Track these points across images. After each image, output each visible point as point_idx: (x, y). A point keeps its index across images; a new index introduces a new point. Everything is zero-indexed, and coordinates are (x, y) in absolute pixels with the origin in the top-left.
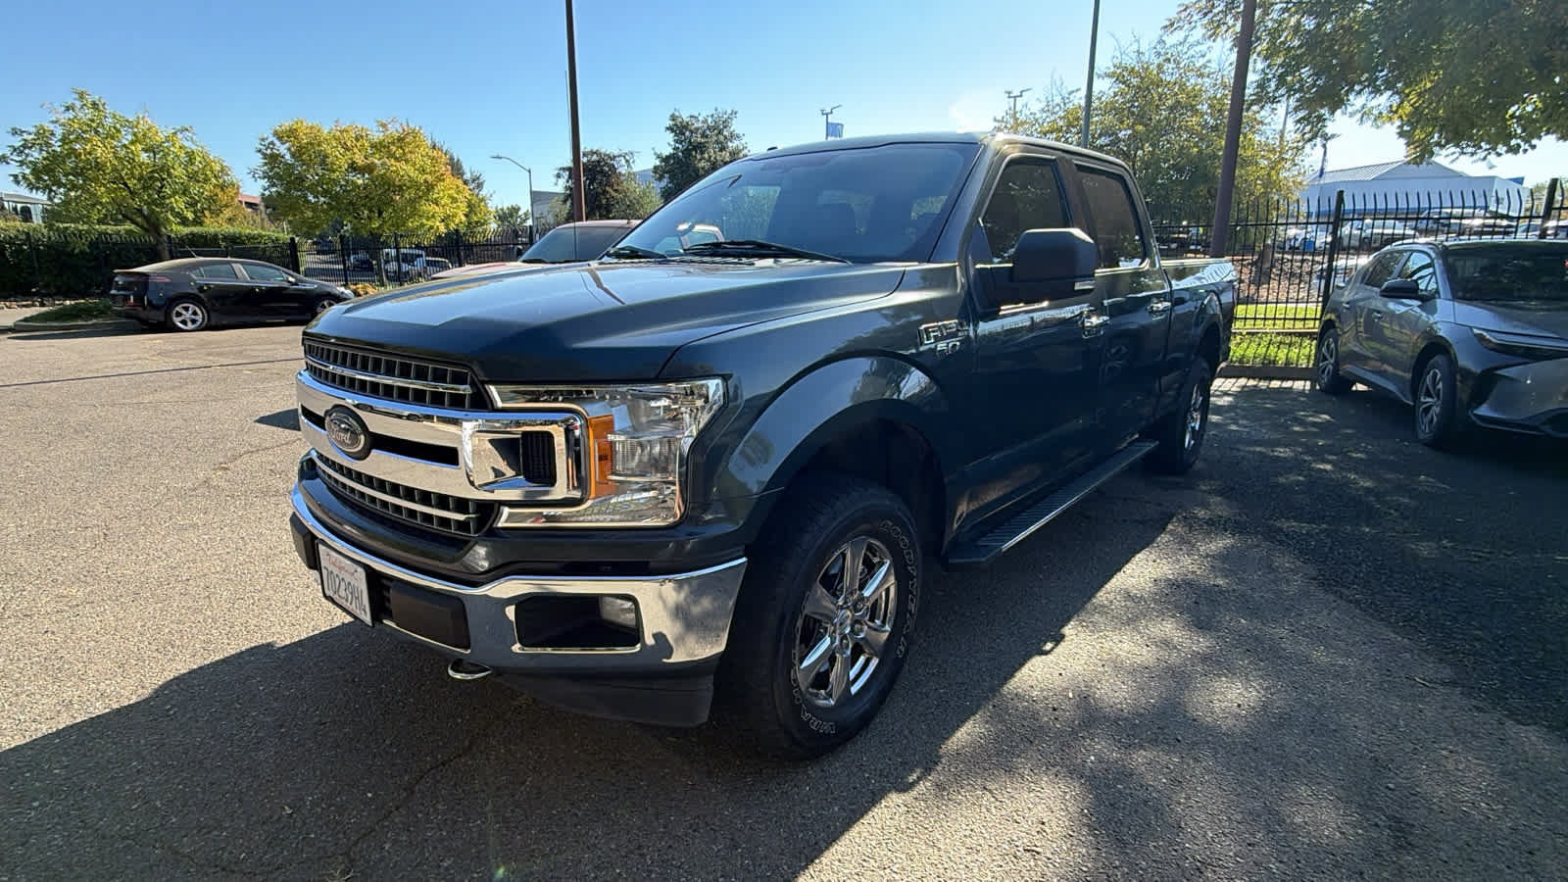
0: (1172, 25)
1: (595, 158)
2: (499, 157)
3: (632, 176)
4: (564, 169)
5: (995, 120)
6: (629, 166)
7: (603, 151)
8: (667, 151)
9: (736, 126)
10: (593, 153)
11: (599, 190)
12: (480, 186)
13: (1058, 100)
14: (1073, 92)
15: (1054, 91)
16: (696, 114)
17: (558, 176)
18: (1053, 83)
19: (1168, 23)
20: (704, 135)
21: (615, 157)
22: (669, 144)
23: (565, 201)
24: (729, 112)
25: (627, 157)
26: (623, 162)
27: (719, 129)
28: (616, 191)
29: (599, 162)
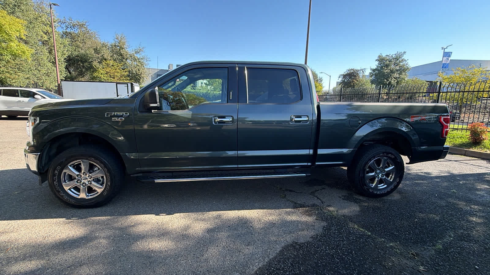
1: (352, 71)
2: (322, 73)
3: (363, 76)
4: (342, 75)
6: (363, 73)
7: (355, 69)
8: (374, 67)
9: (405, 57)
10: (352, 70)
11: (351, 81)
12: (321, 81)
16: (389, 54)
17: (339, 77)
20: (390, 62)
21: (359, 70)
22: (376, 65)
23: (340, 84)
24: (403, 52)
25: (363, 70)
26: (362, 71)
27: (397, 59)
28: (357, 81)
29: (353, 72)
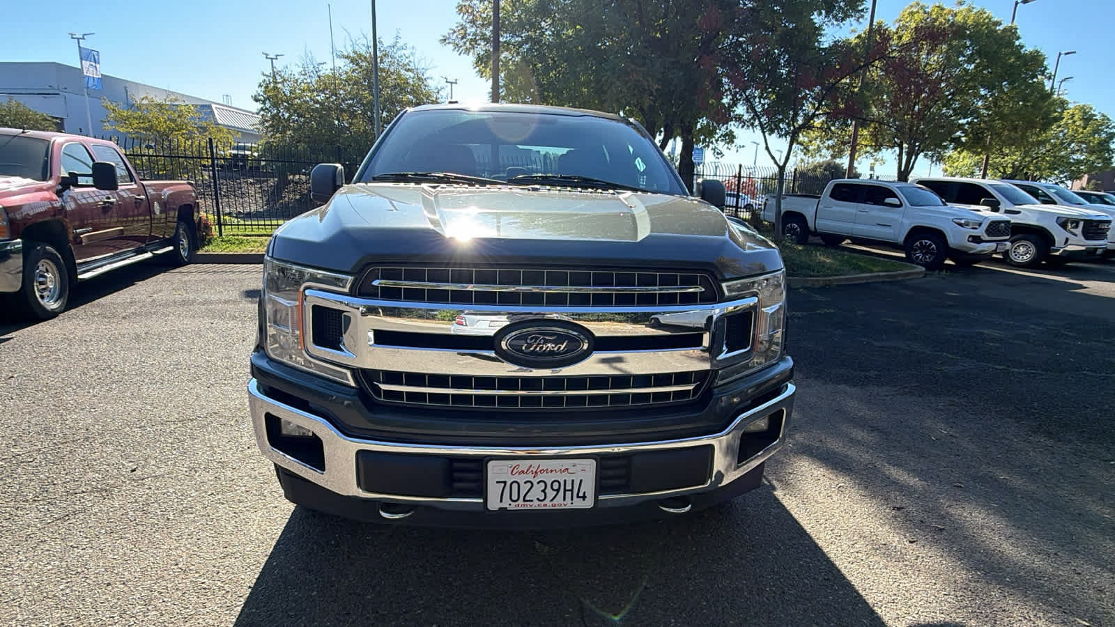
0: (445, 40)
5: (264, 75)
13: (311, 68)
14: (321, 64)
15: (308, 61)
18: (307, 55)
19: (443, 38)
